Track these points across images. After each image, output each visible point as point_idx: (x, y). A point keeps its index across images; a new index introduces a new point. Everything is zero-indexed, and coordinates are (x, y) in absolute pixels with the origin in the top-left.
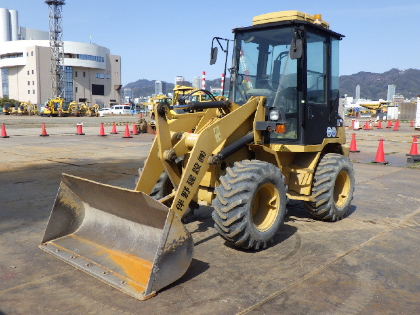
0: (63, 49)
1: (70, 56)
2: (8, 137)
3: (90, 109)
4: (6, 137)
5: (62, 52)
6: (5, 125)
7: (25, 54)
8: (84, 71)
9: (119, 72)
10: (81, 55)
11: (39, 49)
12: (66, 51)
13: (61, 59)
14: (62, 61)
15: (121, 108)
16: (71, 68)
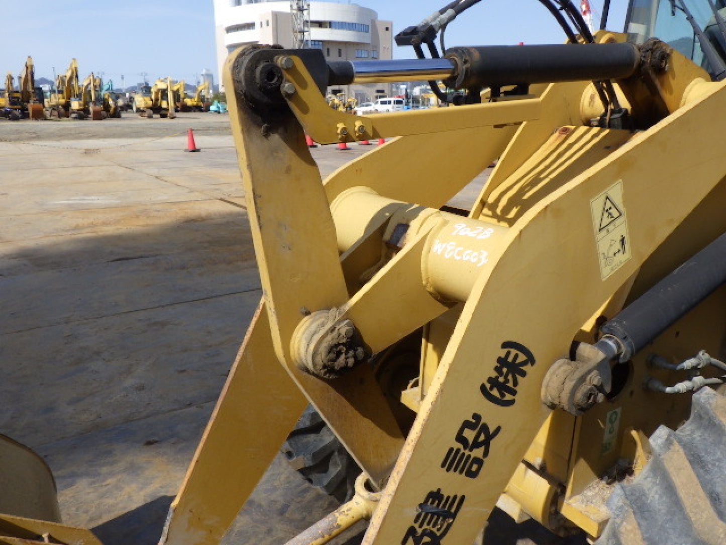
0: (309, 14)
1: (320, 24)
2: (198, 150)
3: (344, 105)
4: (195, 150)
5: (308, 20)
6: (193, 132)
7: (257, 25)
8: (340, 47)
9: (390, 48)
10: (335, 22)
11: (276, 16)
12: (314, 17)
13: (306, 29)
14: (308, 33)
15: (390, 103)
16: (321, 43)
